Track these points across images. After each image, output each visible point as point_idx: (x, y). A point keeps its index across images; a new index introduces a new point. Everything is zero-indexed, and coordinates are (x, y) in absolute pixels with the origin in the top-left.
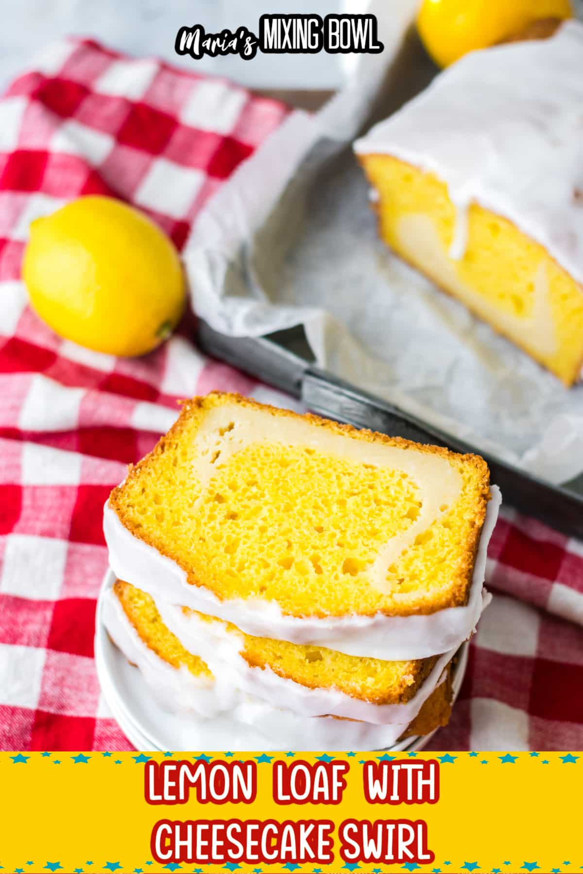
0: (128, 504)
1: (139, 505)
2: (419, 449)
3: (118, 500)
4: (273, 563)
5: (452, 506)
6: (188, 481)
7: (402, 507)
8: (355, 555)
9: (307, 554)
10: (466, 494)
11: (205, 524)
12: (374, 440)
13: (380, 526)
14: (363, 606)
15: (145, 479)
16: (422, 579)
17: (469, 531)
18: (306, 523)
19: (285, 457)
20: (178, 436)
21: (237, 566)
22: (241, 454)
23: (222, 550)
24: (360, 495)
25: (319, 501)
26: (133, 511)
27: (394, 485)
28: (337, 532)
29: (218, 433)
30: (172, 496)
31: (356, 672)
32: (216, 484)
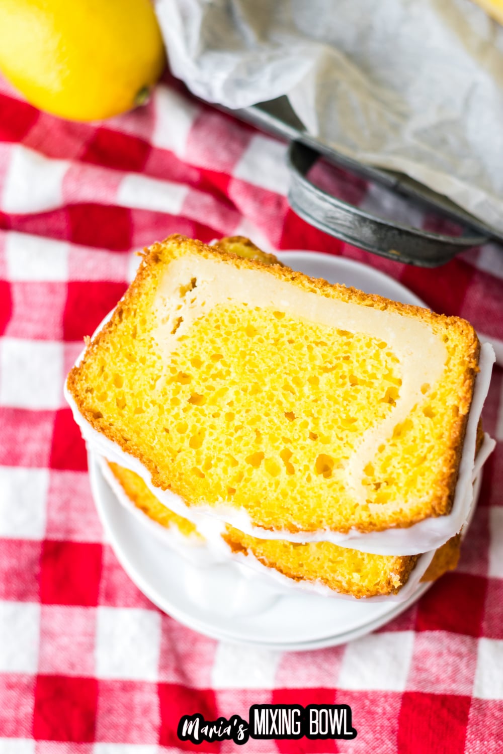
0: (86, 389)
1: (99, 388)
2: (399, 309)
3: (75, 385)
4: (241, 459)
5: (434, 387)
6: (148, 357)
7: (381, 386)
8: (328, 450)
9: (278, 448)
10: (450, 371)
11: (169, 411)
12: (350, 298)
13: (356, 413)
14: (337, 518)
15: (103, 356)
16: (401, 485)
17: (452, 421)
18: (275, 409)
19: (252, 323)
20: (135, 301)
21: (203, 463)
22: (203, 321)
23: (187, 443)
24: (334, 372)
25: (290, 379)
26: (93, 398)
27: (371, 358)
28: (310, 420)
29: (178, 294)
30: (133, 376)
31: (343, 561)
32: (179, 359)
